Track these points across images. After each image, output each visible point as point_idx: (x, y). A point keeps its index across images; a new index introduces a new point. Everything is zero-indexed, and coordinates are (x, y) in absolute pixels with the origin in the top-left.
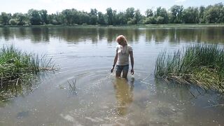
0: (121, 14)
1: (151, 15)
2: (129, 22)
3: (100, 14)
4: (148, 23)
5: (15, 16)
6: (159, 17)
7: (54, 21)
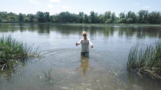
0: (101, 15)
1: (124, 17)
2: (106, 21)
3: (86, 15)
4: (121, 22)
5: (28, 16)
6: (129, 19)
7: (54, 20)
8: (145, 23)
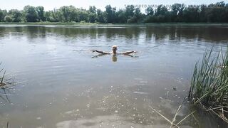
0: (121, 11)
1: (152, 13)
2: (128, 20)
3: (99, 11)
5: (11, 12)
6: (160, 16)
8: (181, 22)
